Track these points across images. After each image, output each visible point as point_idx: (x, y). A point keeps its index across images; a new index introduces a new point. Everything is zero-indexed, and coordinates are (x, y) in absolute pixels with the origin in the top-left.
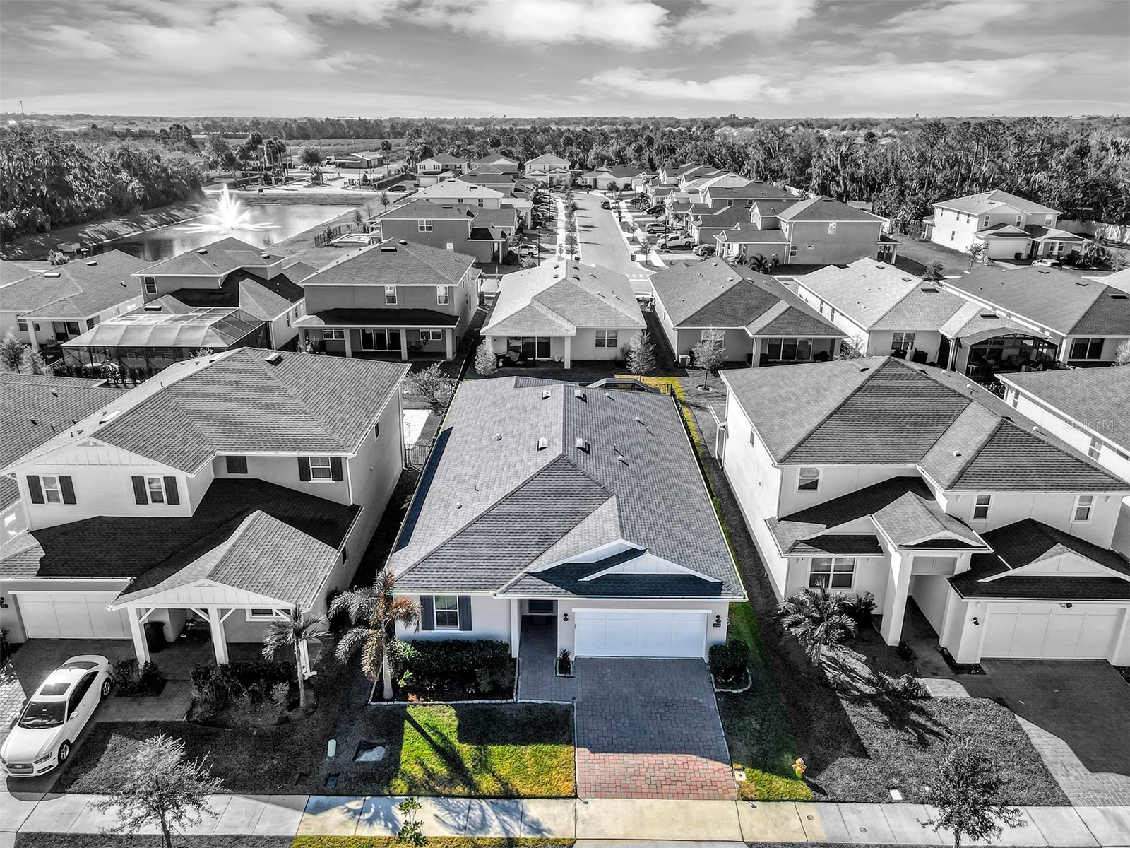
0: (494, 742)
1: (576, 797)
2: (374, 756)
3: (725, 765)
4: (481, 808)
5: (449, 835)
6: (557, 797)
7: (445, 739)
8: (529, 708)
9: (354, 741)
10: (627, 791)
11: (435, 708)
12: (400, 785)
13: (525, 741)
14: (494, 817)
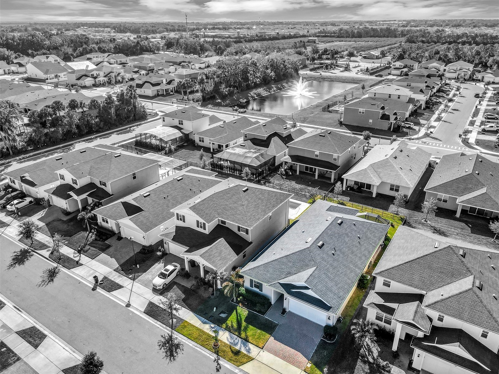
0: (252, 325)
1: (262, 349)
2: (223, 315)
3: (307, 360)
4: (239, 340)
5: (227, 343)
6: (258, 347)
7: (241, 319)
8: (267, 320)
9: (221, 309)
10: (276, 353)
11: (244, 310)
12: (224, 326)
13: (260, 329)
14: (240, 344)
